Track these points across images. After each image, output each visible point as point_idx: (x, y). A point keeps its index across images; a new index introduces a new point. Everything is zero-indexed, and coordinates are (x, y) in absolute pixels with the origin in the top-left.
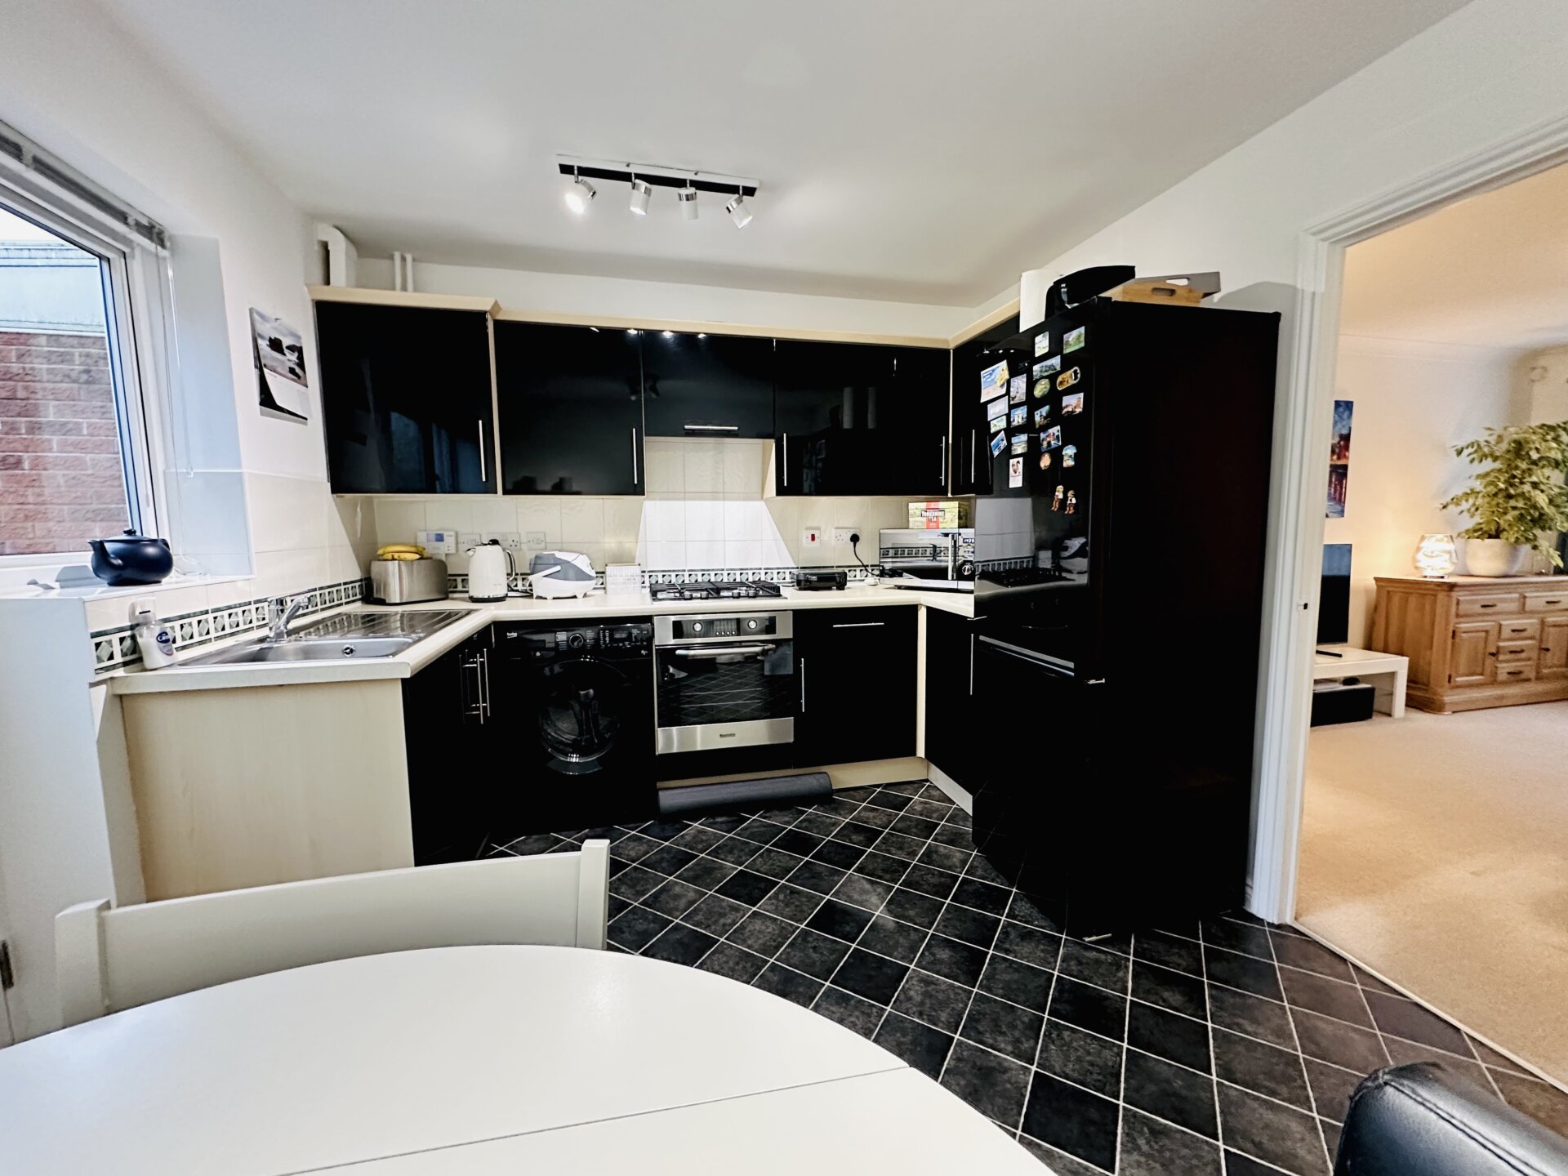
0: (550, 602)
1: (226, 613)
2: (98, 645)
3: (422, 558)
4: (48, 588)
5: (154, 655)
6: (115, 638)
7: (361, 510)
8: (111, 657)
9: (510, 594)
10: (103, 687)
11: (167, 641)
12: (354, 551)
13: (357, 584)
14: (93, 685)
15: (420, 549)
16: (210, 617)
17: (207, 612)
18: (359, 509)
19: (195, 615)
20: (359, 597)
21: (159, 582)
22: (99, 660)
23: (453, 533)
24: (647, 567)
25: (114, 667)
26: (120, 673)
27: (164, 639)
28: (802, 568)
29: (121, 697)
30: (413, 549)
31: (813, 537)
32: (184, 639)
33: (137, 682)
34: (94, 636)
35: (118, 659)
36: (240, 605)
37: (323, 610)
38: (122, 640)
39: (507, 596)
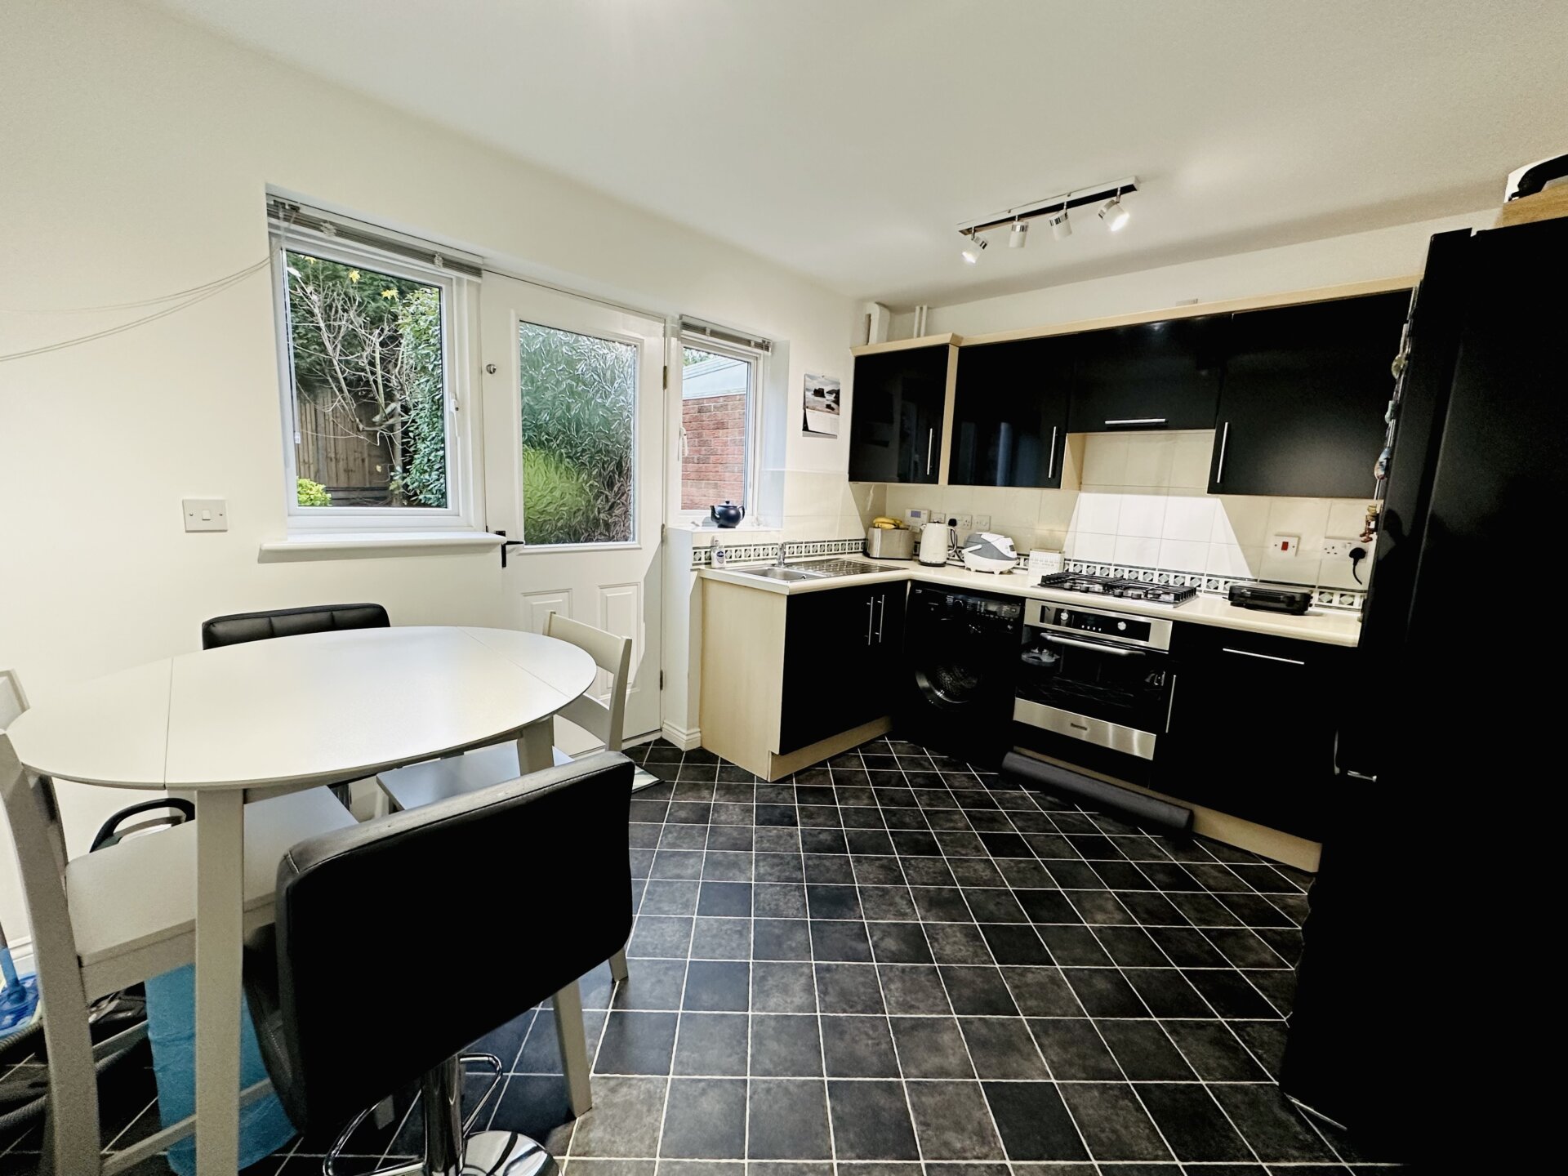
0: (972, 573)
1: (762, 548)
2: (695, 553)
3: (898, 528)
4: (697, 525)
5: (715, 563)
6: (703, 551)
7: (873, 492)
8: (700, 560)
9: (948, 562)
10: (696, 572)
11: (722, 556)
12: (861, 520)
13: (860, 542)
14: (692, 570)
15: (898, 522)
16: (752, 548)
17: (751, 546)
18: (871, 492)
19: (744, 546)
20: (860, 550)
21: (734, 527)
22: (695, 559)
23: (926, 512)
24: (1073, 555)
25: (700, 564)
26: (703, 567)
27: (720, 555)
28: (1261, 581)
29: (702, 578)
30: (892, 522)
31: (1285, 546)
32: (736, 557)
33: (708, 573)
34: (694, 548)
35: (703, 561)
36: (771, 544)
37: (828, 554)
38: (706, 552)
39: (945, 563)
